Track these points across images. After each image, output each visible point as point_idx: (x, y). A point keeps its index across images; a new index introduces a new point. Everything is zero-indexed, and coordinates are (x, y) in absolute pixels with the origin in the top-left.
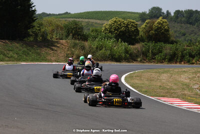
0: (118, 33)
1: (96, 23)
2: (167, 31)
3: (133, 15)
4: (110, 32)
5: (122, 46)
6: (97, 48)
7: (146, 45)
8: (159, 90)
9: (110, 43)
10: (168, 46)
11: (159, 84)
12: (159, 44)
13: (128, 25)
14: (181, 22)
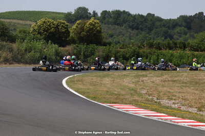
0: (47, 34)
1: (18, 24)
2: (99, 32)
3: (57, 15)
4: (39, 33)
5: (52, 48)
6: (26, 50)
7: (77, 47)
8: (108, 96)
9: (39, 45)
10: (101, 48)
11: (105, 89)
12: (92, 46)
13: (58, 26)
14: (108, 23)
